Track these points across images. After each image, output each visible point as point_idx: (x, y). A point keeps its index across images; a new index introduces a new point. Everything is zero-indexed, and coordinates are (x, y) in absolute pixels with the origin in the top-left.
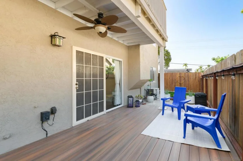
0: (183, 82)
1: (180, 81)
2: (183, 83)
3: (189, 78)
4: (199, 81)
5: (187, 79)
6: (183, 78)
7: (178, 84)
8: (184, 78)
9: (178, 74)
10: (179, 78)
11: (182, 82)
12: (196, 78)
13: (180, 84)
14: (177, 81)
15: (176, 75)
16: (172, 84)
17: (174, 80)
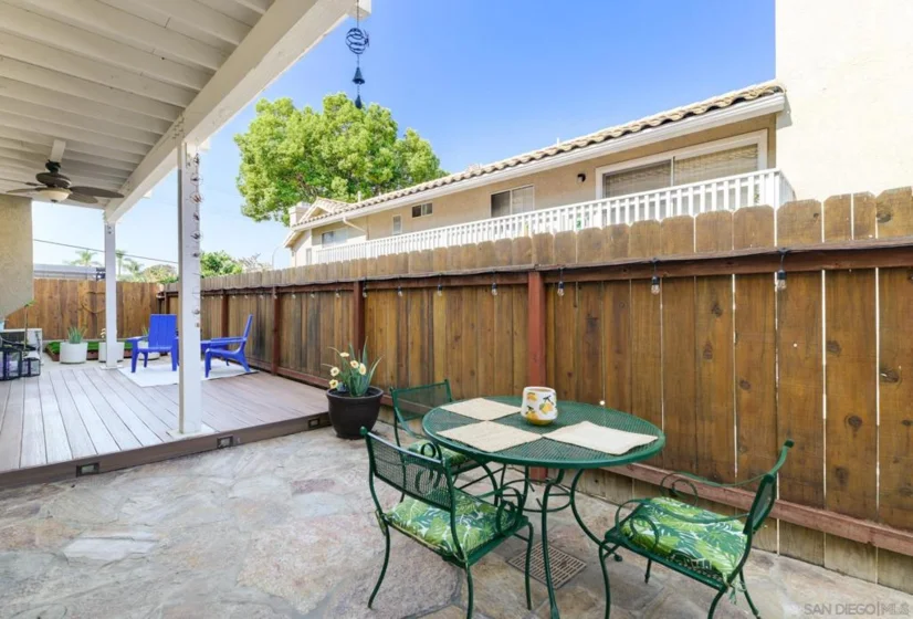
1: (93, 307)
3: (122, 297)
7: (86, 313)
10: (87, 297)
11: (98, 311)
13: (93, 314)
14: (80, 307)
15: (75, 289)
16: (60, 317)
17: (68, 302)
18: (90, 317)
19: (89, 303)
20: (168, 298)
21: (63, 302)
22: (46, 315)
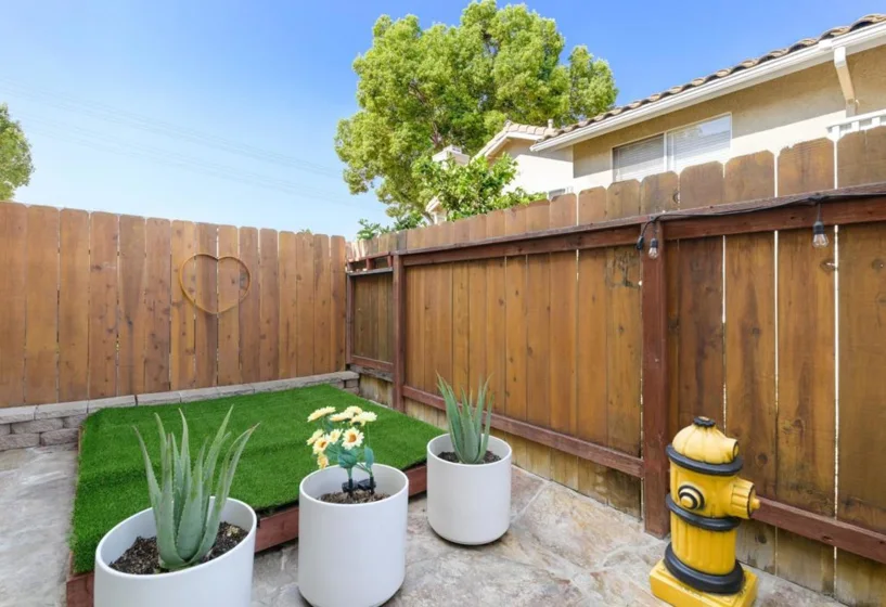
0: (234, 302)
1: (209, 297)
2: (235, 316)
3: (275, 274)
4: (335, 295)
5: (260, 276)
6: (235, 271)
7: (192, 316)
8: (246, 274)
9: (190, 235)
10: (194, 267)
11: (222, 307)
12: (318, 270)
13: (208, 317)
14: (177, 297)
15: (162, 247)
16: (123, 328)
17: (145, 282)
18: (202, 326)
19: (198, 286)
20: (405, 270)
21: (130, 278)
22: (82, 322)
